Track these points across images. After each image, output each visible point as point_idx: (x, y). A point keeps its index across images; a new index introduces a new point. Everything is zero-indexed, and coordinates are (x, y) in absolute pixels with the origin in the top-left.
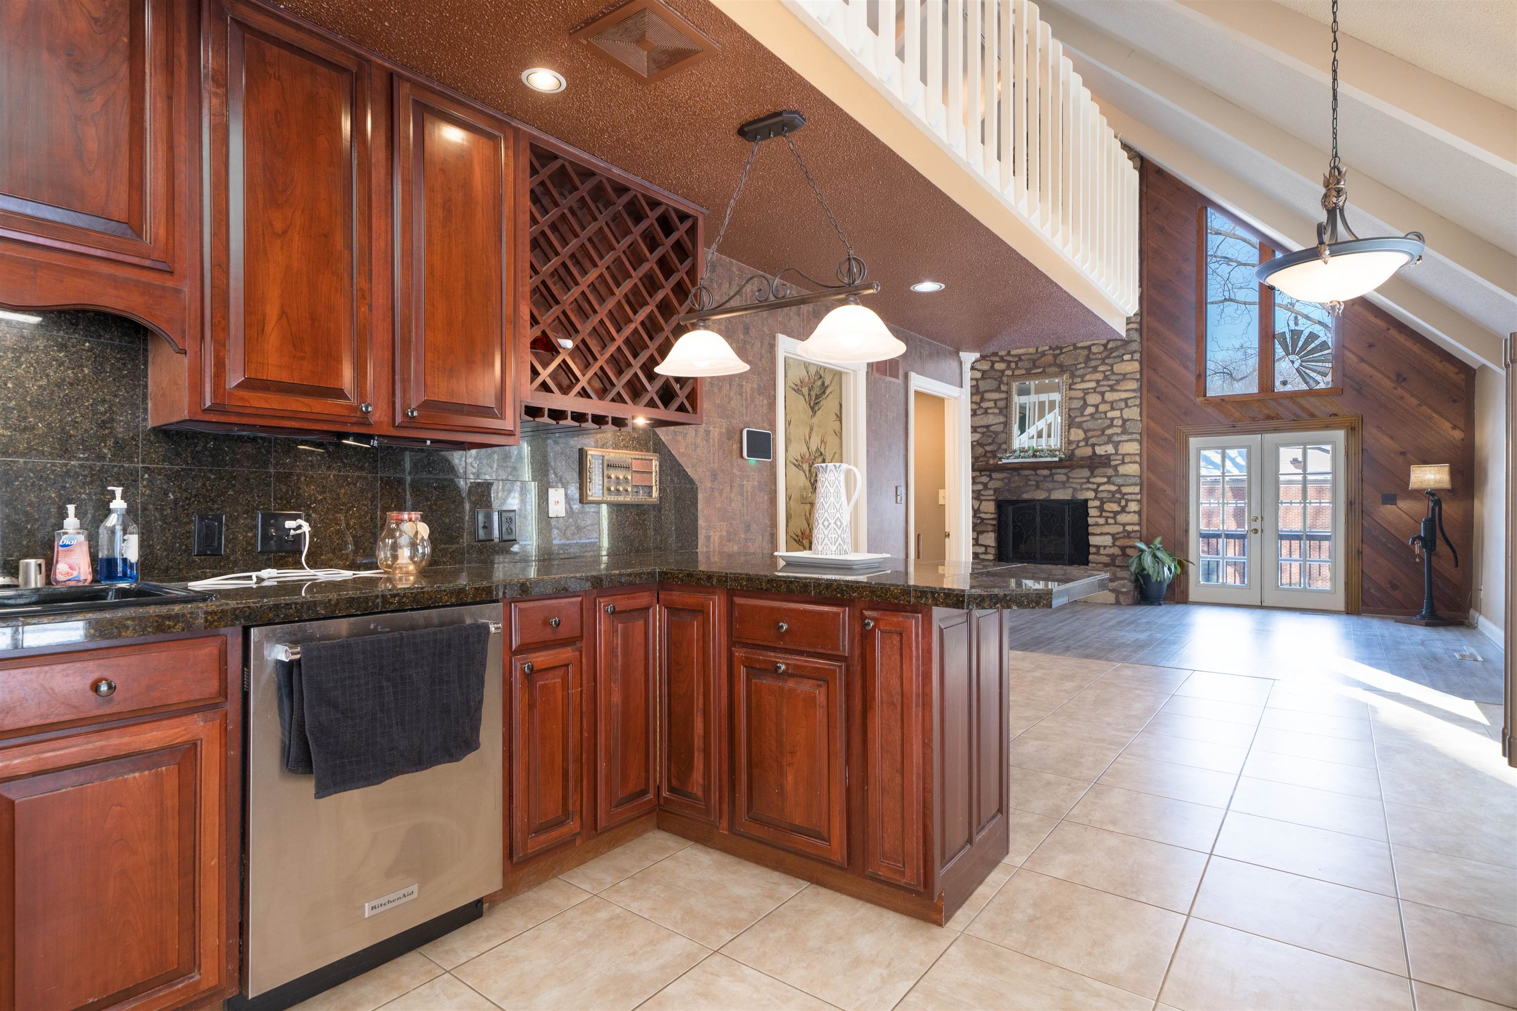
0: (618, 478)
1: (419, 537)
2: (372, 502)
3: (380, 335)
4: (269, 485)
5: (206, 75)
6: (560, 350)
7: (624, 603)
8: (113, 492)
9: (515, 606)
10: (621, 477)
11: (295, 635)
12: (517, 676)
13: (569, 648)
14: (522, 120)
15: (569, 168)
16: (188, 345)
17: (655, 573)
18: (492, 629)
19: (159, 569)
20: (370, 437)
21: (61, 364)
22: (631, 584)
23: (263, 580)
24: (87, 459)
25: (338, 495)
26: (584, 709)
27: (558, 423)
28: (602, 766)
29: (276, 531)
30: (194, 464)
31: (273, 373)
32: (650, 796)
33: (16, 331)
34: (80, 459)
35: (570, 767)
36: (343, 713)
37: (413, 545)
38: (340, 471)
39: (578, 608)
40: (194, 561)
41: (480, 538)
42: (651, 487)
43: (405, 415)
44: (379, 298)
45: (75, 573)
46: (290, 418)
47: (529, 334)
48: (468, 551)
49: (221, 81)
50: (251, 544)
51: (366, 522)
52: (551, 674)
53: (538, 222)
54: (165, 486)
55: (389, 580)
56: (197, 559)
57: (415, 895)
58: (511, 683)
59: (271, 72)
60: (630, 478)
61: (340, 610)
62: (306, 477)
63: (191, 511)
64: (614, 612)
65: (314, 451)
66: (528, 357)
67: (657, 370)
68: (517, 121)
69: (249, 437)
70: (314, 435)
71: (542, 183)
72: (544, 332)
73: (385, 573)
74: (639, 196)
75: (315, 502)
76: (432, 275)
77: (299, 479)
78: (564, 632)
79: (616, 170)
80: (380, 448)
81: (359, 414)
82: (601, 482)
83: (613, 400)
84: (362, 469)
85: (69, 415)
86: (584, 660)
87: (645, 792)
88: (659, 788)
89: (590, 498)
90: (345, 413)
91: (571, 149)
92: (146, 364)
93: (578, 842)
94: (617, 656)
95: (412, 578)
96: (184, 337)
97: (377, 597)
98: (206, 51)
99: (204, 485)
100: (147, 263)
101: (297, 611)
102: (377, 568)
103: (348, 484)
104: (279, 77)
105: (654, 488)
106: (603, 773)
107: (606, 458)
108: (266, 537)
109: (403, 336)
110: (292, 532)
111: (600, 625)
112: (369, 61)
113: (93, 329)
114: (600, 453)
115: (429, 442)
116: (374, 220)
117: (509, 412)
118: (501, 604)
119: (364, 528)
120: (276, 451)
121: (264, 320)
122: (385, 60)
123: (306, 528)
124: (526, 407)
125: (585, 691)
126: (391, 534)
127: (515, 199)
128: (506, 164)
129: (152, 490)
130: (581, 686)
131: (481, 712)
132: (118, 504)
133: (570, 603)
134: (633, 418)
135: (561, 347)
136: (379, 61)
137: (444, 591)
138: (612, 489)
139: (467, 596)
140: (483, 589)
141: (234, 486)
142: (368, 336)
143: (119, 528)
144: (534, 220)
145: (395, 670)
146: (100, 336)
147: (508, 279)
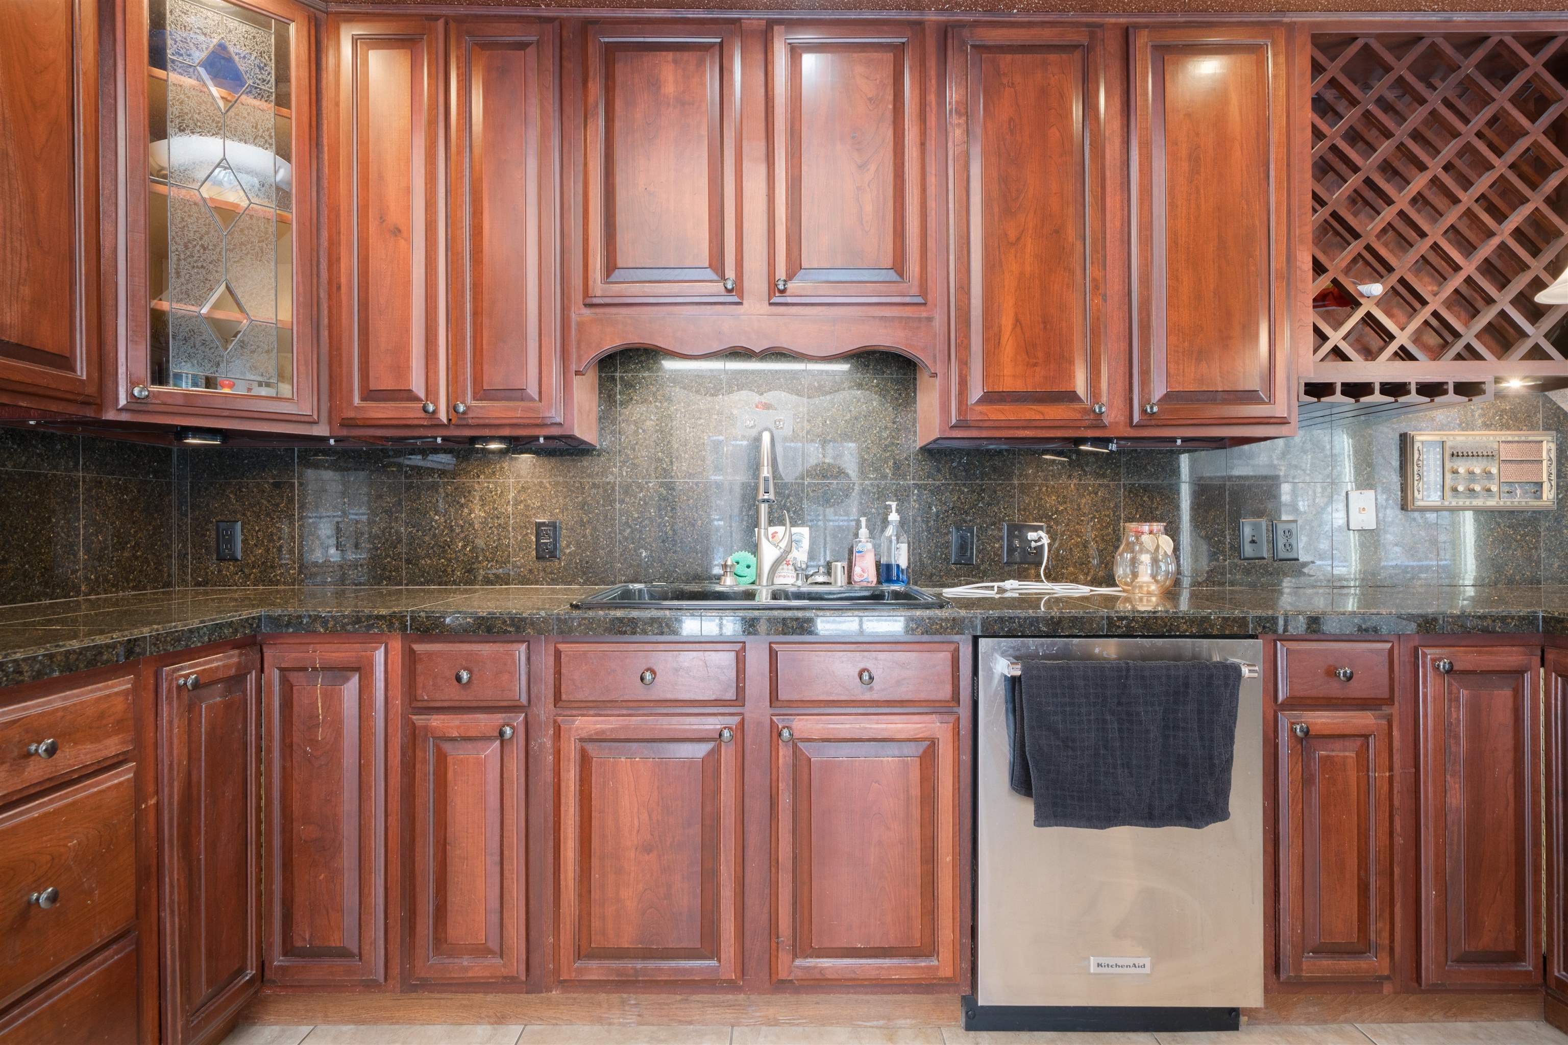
0: (1471, 473)
1: (1161, 552)
2: (1114, 512)
3: (1114, 328)
4: (1013, 497)
5: (951, 111)
6: (1361, 300)
7: (1467, 658)
8: (890, 506)
9: (1282, 645)
10: (1478, 471)
11: (1018, 650)
12: (1284, 737)
13: (1369, 713)
14: (1300, 10)
15: (1375, 45)
16: (939, 369)
17: (1536, 618)
18: (1245, 671)
19: (925, 575)
20: (1108, 440)
21: (858, 401)
22: (1485, 631)
23: (1005, 591)
24: (876, 479)
25: (1079, 505)
26: (1396, 803)
27: (1357, 401)
28: (1429, 894)
29: (1020, 542)
30: (951, 478)
31: (1009, 384)
32: (1528, 966)
33: (831, 378)
34: (871, 479)
35: (1372, 880)
36: (1063, 741)
37: (1155, 561)
38: (1080, 480)
39: (1385, 659)
40: (952, 569)
41: (1247, 555)
42: (1540, 484)
43: (1144, 411)
44: (1114, 287)
45: (866, 575)
46: (1024, 428)
47: (1312, 287)
48: (1230, 571)
49: (965, 111)
50: (999, 555)
51: (1108, 535)
52: (1338, 744)
53: (1325, 136)
54: (929, 500)
55: (1128, 600)
56: (953, 567)
57: (1147, 970)
58: (1276, 746)
59: (1005, 81)
60: (1494, 471)
61: (1062, 629)
62: (1047, 487)
63: (949, 522)
64: (1450, 671)
65: (1055, 460)
66: (1310, 316)
67: (1542, 298)
68: (1291, 14)
69: (996, 451)
70: (1056, 443)
71: (1333, 83)
72: (1335, 281)
73: (1124, 591)
74: (1508, 40)
75: (1056, 513)
76: (1176, 243)
77: (1040, 490)
78: (1356, 689)
79: (1459, 17)
80: (1119, 452)
81: (1092, 417)
82: (1439, 480)
83: (1459, 357)
84: (1104, 476)
85: (864, 442)
86: (1396, 733)
87: (1517, 956)
88: (1545, 961)
89: (1419, 503)
90: (1078, 416)
91: (1378, 17)
92: (915, 392)
93: (1387, 988)
94: (1457, 737)
95: (1154, 599)
96: (935, 362)
97: (1102, 618)
98: (951, 88)
99: (959, 498)
100: (907, 300)
101: (1021, 626)
102: (1116, 586)
103: (1090, 493)
104: (1013, 84)
105: (1546, 486)
106: (1432, 905)
107: (1449, 444)
108: (1011, 550)
109: (1141, 321)
110: (1033, 544)
111: (1425, 686)
112: (1101, 26)
113: (879, 367)
114: (1438, 438)
115: (1179, 442)
116: (1108, 200)
117: (1281, 394)
118: (1260, 641)
119: (1106, 541)
120: (1019, 463)
121: (1000, 332)
122: (1120, 16)
123: (1046, 541)
124: (1307, 385)
125: (1397, 779)
126: (1130, 547)
127: (1288, 117)
128: (1274, 76)
129: (920, 504)
130: (1391, 769)
131: (1230, 774)
132: (894, 517)
133: (1371, 651)
134: (1497, 380)
135: (1362, 295)
136: (1113, 20)
137: (1182, 618)
138: (1461, 488)
139: (1212, 626)
140: (1235, 620)
141: (983, 498)
142: (1102, 330)
143: (894, 538)
144: (1318, 134)
145: (1119, 704)
146: (884, 372)
147: (1277, 223)
